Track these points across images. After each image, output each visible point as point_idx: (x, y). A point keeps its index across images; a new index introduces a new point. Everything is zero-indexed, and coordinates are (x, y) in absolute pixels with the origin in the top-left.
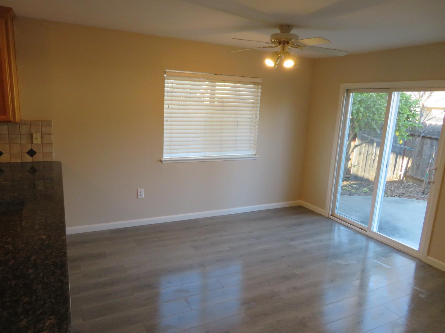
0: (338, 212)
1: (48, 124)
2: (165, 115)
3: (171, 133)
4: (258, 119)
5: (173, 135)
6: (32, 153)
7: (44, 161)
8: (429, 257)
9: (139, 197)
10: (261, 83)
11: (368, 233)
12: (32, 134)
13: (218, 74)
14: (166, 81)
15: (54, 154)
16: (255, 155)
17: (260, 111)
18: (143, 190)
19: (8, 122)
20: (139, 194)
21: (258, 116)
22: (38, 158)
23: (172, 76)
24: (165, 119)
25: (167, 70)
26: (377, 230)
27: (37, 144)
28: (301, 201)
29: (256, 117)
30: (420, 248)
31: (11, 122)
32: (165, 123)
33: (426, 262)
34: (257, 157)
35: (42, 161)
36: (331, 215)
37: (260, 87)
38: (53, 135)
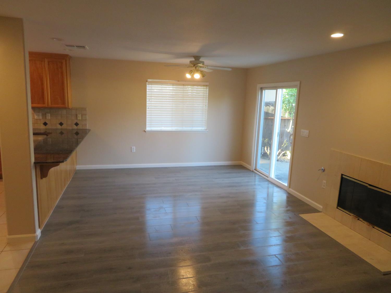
0: (259, 168)
1: (84, 109)
2: (147, 105)
3: (151, 115)
4: (207, 108)
5: (152, 117)
6: (77, 124)
7: (83, 128)
8: (290, 189)
9: (132, 151)
10: (208, 85)
11: (268, 179)
12: (77, 115)
13: (180, 81)
14: (147, 86)
15: (87, 125)
16: (206, 130)
17: (208, 102)
18: (135, 147)
19: (65, 108)
20: (132, 150)
21: (207, 106)
22: (80, 127)
23: (151, 83)
24: (147, 107)
25: (148, 80)
26: (275, 177)
27: (79, 120)
28: (242, 162)
29: (206, 106)
30: (288, 185)
31: (67, 108)
32: (147, 109)
33: (289, 192)
34: (207, 131)
35: (81, 128)
36: (254, 170)
37: (208, 87)
38: (87, 116)
